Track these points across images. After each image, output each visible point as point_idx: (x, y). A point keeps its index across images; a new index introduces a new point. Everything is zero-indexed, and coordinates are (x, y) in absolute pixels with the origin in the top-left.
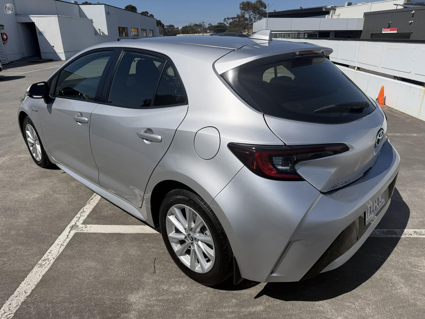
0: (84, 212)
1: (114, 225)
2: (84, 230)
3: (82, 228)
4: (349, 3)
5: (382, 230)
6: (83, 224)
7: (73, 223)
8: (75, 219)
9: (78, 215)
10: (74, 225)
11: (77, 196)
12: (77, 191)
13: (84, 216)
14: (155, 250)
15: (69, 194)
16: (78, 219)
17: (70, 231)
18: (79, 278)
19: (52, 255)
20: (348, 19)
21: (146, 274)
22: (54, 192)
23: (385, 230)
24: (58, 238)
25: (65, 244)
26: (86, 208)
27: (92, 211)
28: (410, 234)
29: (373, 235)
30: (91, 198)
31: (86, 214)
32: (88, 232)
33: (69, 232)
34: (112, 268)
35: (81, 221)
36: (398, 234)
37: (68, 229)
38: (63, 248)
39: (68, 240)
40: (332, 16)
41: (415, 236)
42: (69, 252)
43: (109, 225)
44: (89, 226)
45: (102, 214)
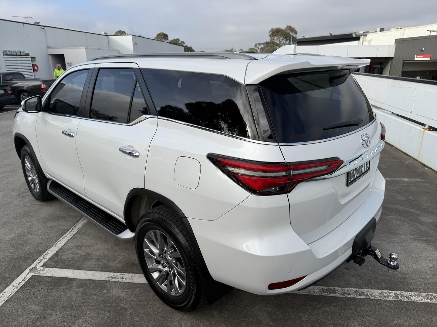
0: (48, 254)
1: (69, 269)
2: (41, 273)
3: (39, 271)
4: (381, 29)
5: (323, 287)
6: (42, 267)
7: (33, 265)
8: (37, 261)
9: (41, 258)
10: (34, 267)
11: (48, 237)
12: (49, 232)
13: (46, 258)
14: (96, 298)
15: (41, 235)
16: (40, 261)
17: (29, 273)
18: (19, 321)
19: (4, 297)
20: (378, 45)
21: (79, 322)
22: (29, 233)
23: (325, 288)
24: (16, 280)
25: (19, 287)
26: (51, 251)
27: (55, 254)
28: (349, 294)
29: (311, 293)
30: (59, 240)
31: (48, 257)
32: (44, 275)
33: (27, 275)
34: (51, 313)
35: (42, 264)
36: (337, 293)
37: (27, 271)
38: (16, 290)
39: (23, 282)
40: (363, 42)
41: (354, 296)
42: (20, 294)
43: (65, 269)
44: (46, 269)
45: (63, 257)
